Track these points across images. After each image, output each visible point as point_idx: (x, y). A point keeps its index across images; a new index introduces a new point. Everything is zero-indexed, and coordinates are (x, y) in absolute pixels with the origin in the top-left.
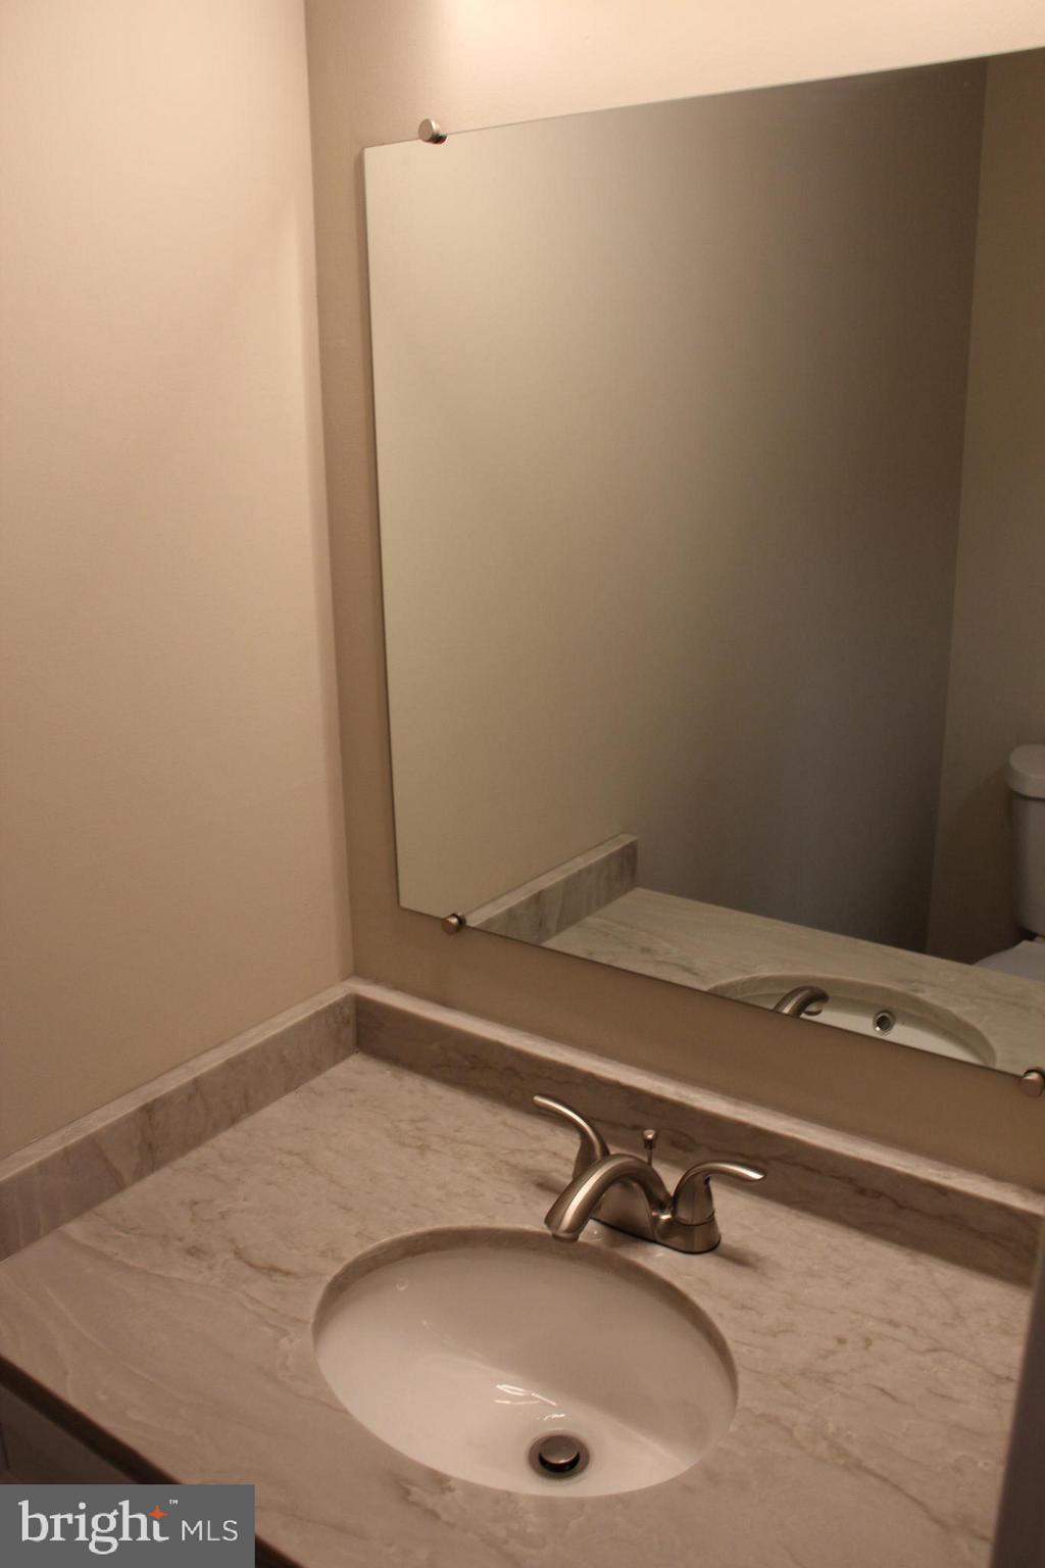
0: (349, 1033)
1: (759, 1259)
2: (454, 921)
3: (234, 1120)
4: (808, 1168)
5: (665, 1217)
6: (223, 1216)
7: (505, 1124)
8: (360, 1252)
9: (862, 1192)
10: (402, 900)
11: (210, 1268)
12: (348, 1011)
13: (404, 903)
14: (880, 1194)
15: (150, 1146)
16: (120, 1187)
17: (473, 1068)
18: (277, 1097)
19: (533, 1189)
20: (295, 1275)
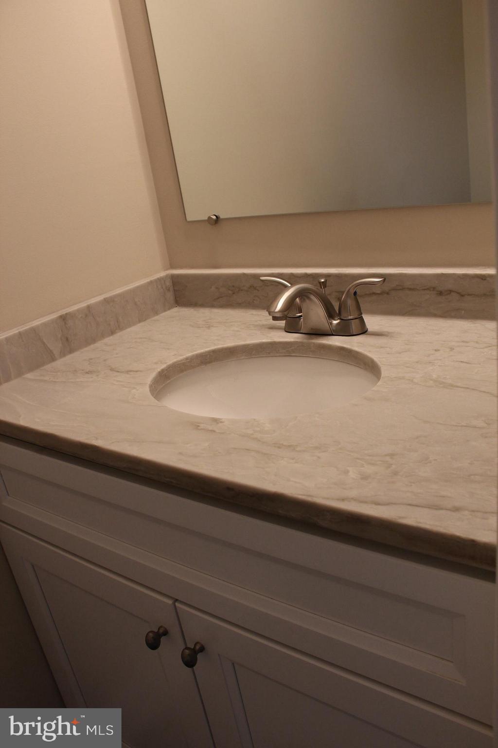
0: (170, 296)
1: (389, 333)
2: (214, 217)
3: (113, 333)
4: (410, 289)
5: (335, 322)
6: (105, 360)
7: (252, 314)
8: (175, 360)
9: (441, 293)
10: (187, 217)
11: (97, 376)
12: (169, 283)
13: (189, 219)
14: (451, 291)
15: (67, 339)
16: (53, 359)
17: (234, 293)
18: (134, 324)
19: (267, 330)
20: (141, 371)
